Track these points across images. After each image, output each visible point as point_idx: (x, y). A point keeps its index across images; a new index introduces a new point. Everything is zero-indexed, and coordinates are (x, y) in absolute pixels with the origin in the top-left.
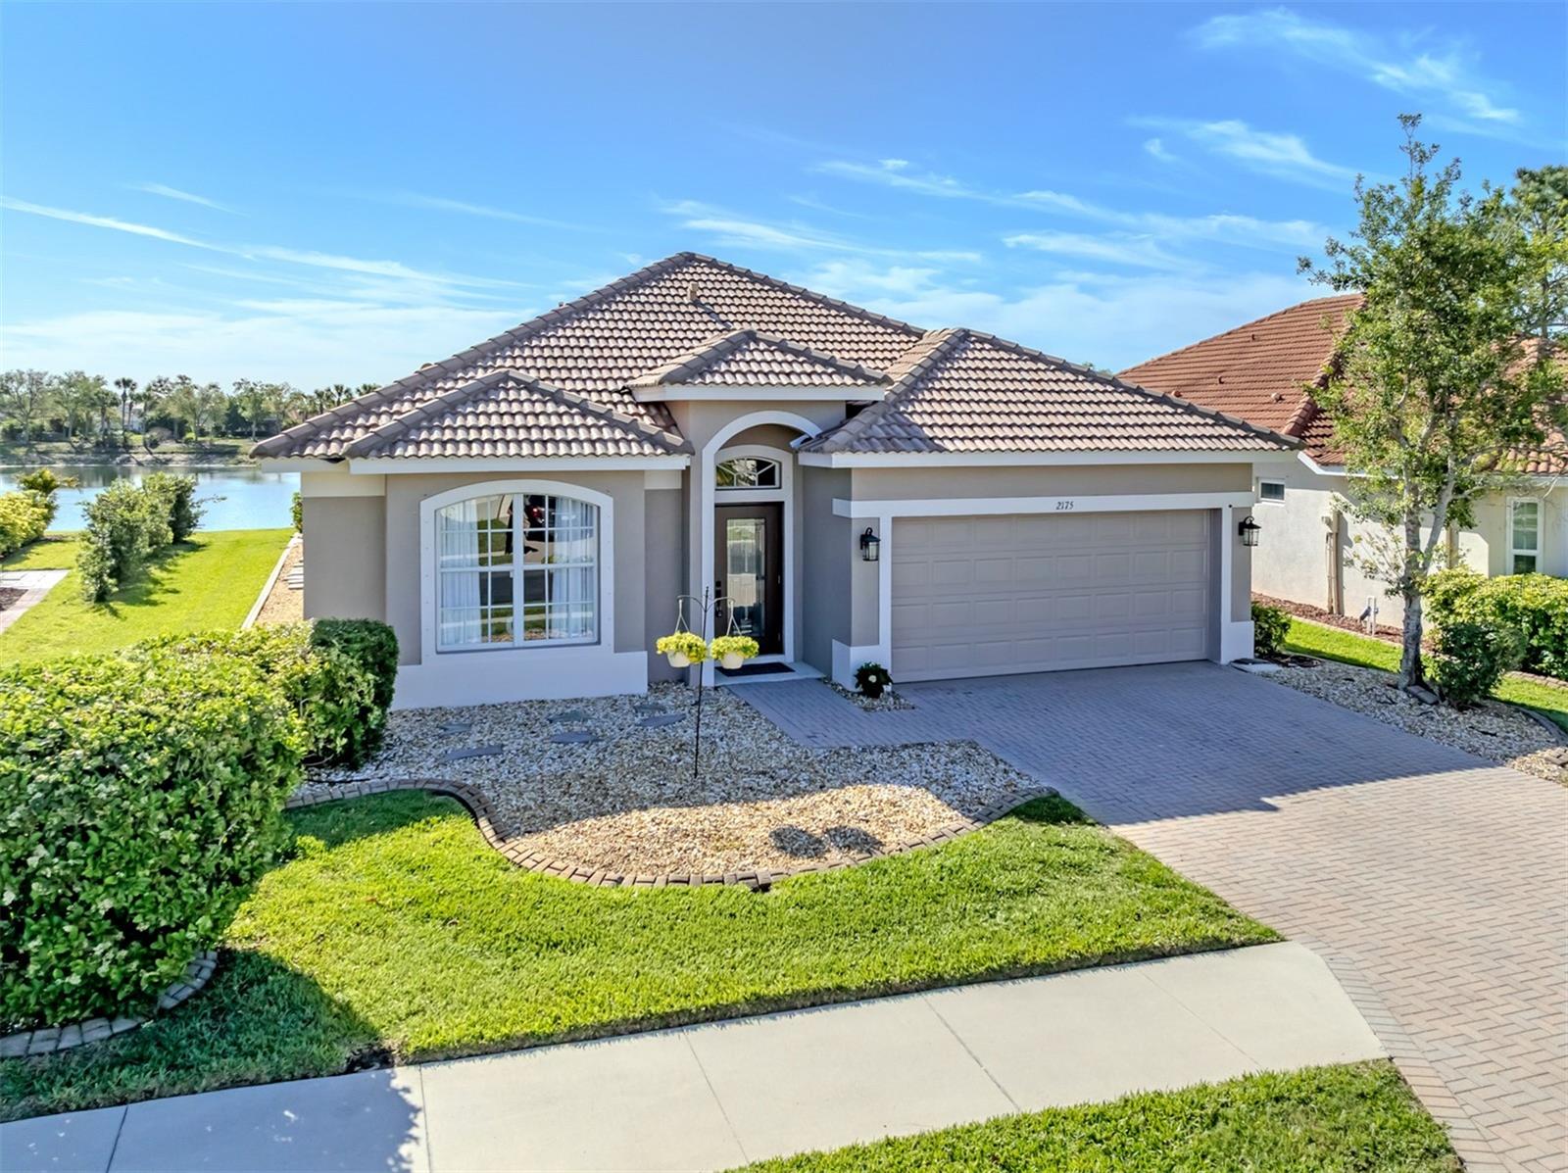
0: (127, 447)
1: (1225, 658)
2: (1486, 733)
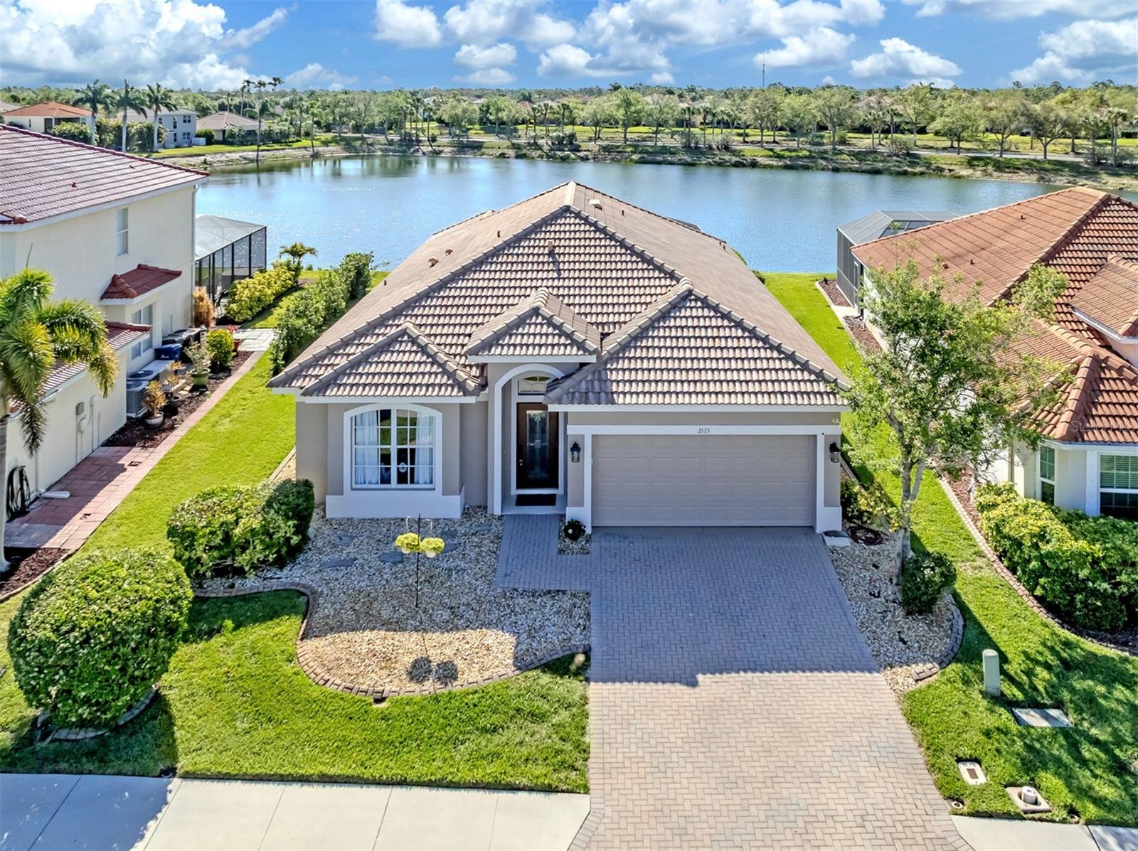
0: (419, 141)
1: (820, 529)
2: (902, 640)
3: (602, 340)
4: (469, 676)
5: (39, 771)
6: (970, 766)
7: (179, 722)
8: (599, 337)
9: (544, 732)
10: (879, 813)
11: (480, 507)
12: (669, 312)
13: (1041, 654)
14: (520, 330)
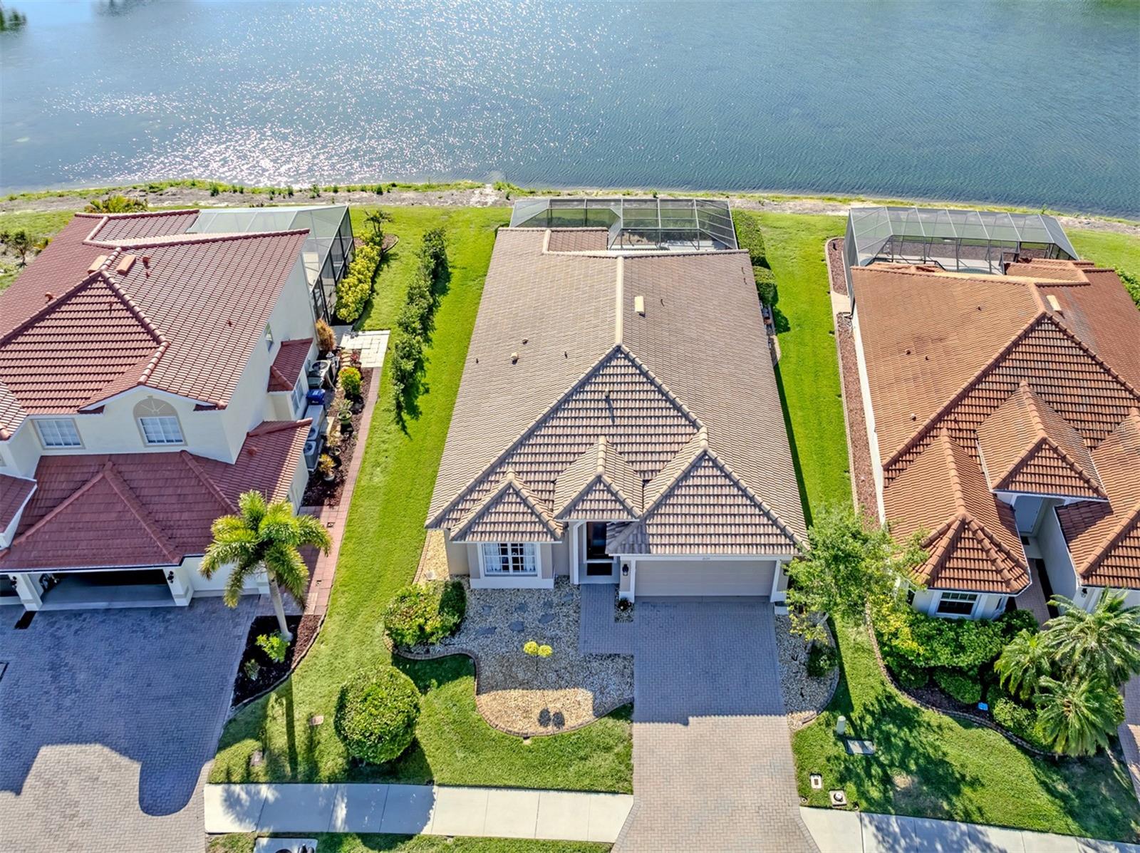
1: (772, 600)
2: (802, 694)
3: (643, 486)
4: (570, 722)
5: (367, 782)
6: (816, 777)
7: (427, 753)
8: (641, 483)
9: (611, 758)
10: (767, 805)
11: (564, 576)
12: (690, 472)
13: (872, 705)
14: (589, 497)
